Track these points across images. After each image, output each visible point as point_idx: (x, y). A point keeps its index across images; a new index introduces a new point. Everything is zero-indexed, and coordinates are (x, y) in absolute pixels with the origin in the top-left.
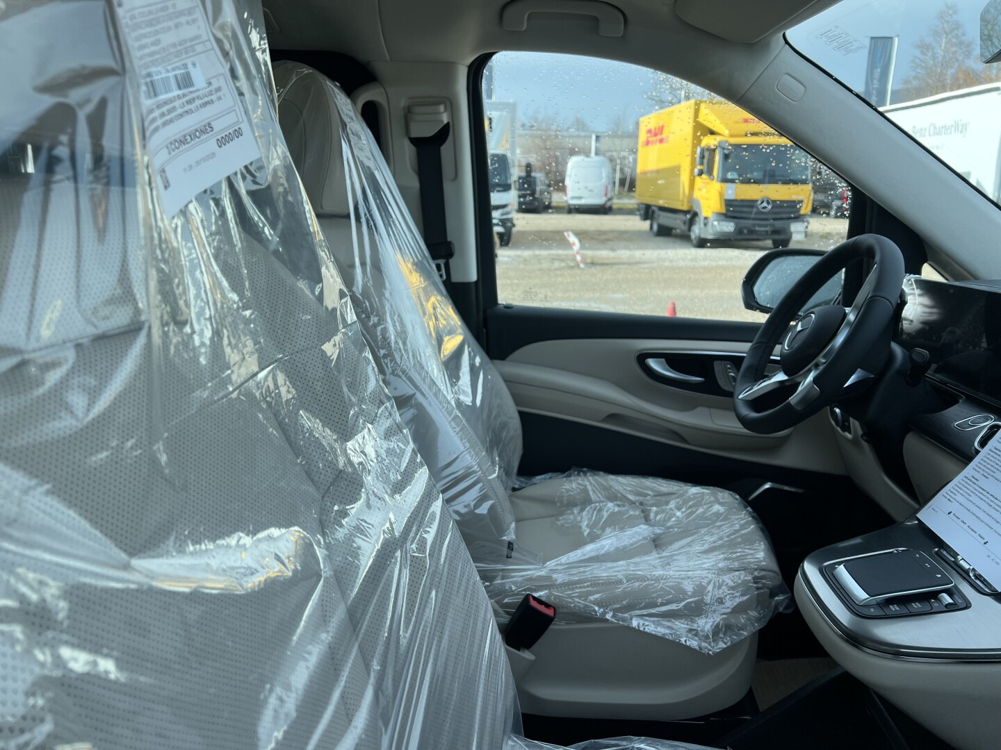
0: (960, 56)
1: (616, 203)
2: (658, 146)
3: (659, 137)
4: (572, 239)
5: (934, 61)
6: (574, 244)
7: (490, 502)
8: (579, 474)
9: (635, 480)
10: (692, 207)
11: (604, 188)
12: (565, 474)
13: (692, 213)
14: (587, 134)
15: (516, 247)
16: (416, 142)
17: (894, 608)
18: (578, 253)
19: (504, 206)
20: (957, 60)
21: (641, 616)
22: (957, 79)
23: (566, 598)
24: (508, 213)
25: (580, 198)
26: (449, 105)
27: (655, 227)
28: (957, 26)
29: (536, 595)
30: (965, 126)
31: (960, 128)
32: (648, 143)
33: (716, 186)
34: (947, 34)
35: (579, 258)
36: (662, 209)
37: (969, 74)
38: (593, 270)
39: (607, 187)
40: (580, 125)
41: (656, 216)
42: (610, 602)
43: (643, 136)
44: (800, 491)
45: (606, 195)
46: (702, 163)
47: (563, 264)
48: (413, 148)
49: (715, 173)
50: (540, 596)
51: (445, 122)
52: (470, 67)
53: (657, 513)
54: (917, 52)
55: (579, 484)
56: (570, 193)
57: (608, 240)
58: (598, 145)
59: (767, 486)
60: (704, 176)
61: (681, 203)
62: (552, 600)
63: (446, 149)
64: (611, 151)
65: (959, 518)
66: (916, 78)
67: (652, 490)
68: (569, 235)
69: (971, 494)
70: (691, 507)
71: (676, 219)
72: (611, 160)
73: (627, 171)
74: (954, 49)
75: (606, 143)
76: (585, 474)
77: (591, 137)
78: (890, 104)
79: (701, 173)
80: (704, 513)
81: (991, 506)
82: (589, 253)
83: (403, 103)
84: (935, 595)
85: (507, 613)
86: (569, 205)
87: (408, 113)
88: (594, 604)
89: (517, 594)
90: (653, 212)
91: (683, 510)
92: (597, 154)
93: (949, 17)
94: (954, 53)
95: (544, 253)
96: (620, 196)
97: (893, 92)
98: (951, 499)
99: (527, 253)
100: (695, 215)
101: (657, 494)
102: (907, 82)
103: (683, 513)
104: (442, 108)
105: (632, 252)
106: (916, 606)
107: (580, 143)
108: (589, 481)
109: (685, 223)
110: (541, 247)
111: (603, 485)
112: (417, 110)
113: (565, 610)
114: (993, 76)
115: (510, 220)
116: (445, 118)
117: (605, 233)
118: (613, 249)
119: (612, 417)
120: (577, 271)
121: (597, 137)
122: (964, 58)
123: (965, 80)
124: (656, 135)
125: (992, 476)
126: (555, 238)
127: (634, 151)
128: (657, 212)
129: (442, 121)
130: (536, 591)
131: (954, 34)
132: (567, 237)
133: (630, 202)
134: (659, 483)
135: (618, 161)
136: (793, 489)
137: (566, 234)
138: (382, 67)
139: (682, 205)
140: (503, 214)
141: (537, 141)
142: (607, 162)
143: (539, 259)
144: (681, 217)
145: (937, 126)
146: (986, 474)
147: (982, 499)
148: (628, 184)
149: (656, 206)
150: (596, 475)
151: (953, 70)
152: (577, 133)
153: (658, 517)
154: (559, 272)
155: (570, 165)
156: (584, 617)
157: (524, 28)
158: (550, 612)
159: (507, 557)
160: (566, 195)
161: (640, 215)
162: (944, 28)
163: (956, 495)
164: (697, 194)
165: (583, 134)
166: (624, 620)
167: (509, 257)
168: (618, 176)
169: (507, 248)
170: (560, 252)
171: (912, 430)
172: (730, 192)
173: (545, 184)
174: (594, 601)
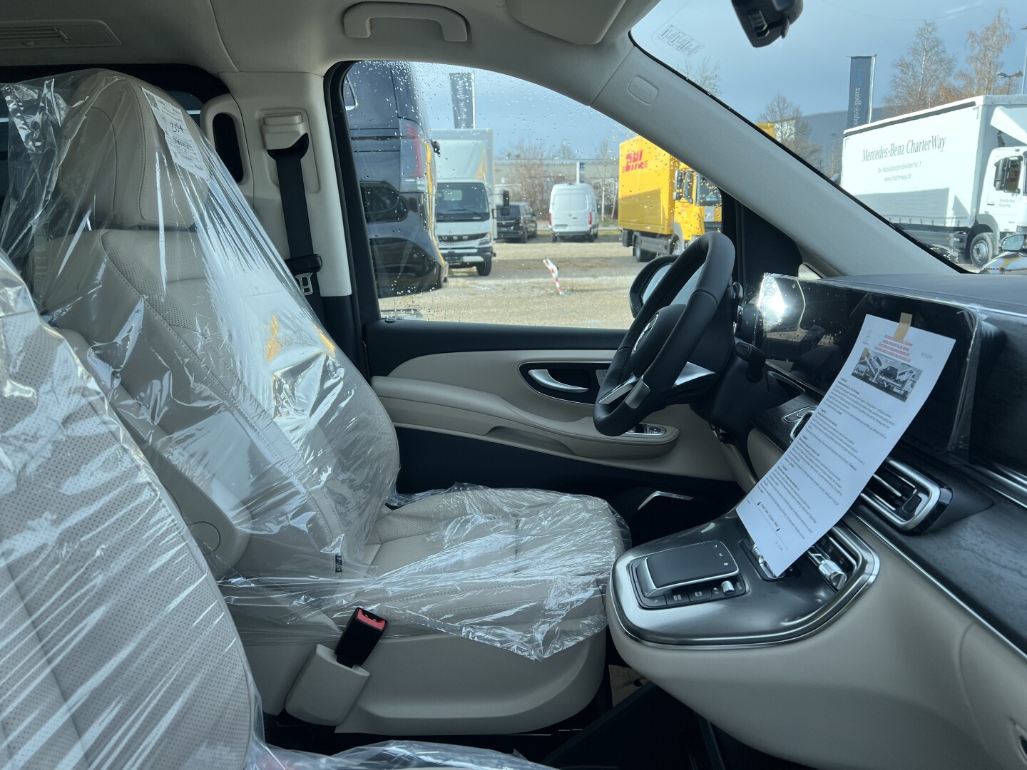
0: (941, 73)
1: (602, 230)
2: (639, 170)
3: (639, 162)
4: (551, 266)
5: (915, 78)
6: (553, 271)
7: (312, 514)
8: (459, 490)
9: (514, 492)
10: (672, 231)
11: (588, 216)
12: (448, 490)
13: (672, 237)
14: (572, 161)
15: (498, 276)
16: (274, 154)
17: (678, 598)
18: (557, 280)
19: (483, 235)
20: (938, 78)
21: (471, 625)
22: (938, 96)
23: (398, 610)
24: (487, 242)
25: (565, 226)
26: (305, 115)
27: (638, 253)
28: (938, 43)
29: (368, 609)
30: (942, 141)
31: (938, 143)
32: (628, 168)
33: (696, 209)
34: (927, 52)
35: (558, 285)
36: (644, 234)
37: (950, 91)
38: (573, 296)
39: (591, 214)
40: (566, 153)
41: (638, 241)
42: (442, 612)
43: (623, 162)
44: (689, 498)
45: (590, 223)
46: (681, 187)
47: (542, 292)
48: (273, 161)
49: (694, 197)
50: (372, 610)
51: (302, 132)
52: (326, 77)
53: (525, 524)
54: (898, 72)
55: (457, 499)
56: (554, 222)
57: (591, 267)
58: (582, 172)
59: (657, 494)
60: (683, 200)
61: (661, 227)
62: (382, 614)
63: (306, 161)
64: (596, 178)
65: (764, 508)
66: (897, 97)
67: (528, 501)
68: (547, 262)
69: (779, 483)
70: (558, 515)
71: (658, 244)
72: (596, 187)
73: (613, 197)
74: (934, 67)
75: (590, 171)
76: (464, 489)
77: (576, 165)
78: (872, 122)
79: (679, 198)
80: (570, 520)
81: (790, 493)
82: (569, 280)
83: (257, 115)
84: (718, 583)
85: (341, 628)
86: (554, 234)
87: (262, 125)
88: (426, 615)
89: (348, 608)
90: (636, 237)
91: (550, 519)
92: (581, 182)
93: (928, 34)
94: (935, 71)
95: (524, 281)
96: (606, 223)
97: (874, 110)
98: (763, 490)
99: (506, 282)
100: (676, 239)
101: (532, 504)
102: (889, 101)
103: (549, 521)
104: (297, 119)
105: (614, 278)
106: (698, 595)
107: (564, 172)
108: (467, 495)
109: (666, 247)
110: (521, 276)
111: (480, 498)
112: (271, 121)
113: (396, 624)
114: (974, 92)
115: (489, 249)
116: (302, 130)
117: (588, 260)
118: (594, 276)
119: (496, 430)
120: (555, 298)
121: (581, 164)
122: (944, 76)
123: (947, 98)
124: (635, 160)
125: (797, 465)
126: (535, 267)
127: (617, 178)
128: (640, 237)
129: (298, 133)
130: (367, 605)
131: (934, 52)
132: (546, 265)
133: (614, 229)
134: (536, 494)
135: (604, 189)
136: (682, 497)
137: (544, 261)
138: (230, 79)
139: (663, 229)
140: (481, 244)
141: (522, 170)
142: (591, 190)
143: (518, 287)
144: (663, 241)
145: (915, 142)
146: (793, 463)
147: (785, 487)
148: (612, 211)
149: (637, 231)
150: (476, 489)
151: (934, 89)
152: (561, 161)
153: (526, 527)
154: (537, 300)
155: (553, 193)
156: (416, 629)
157: (369, 36)
158: (380, 626)
159: (337, 571)
160: (551, 224)
161: (623, 241)
162: (924, 46)
163: (767, 485)
164: (677, 218)
165: (569, 162)
166: (454, 630)
167: (489, 286)
168: (603, 203)
169: (486, 277)
170: (541, 280)
171: (755, 427)
172: (709, 214)
173: (530, 214)
174: (426, 612)
